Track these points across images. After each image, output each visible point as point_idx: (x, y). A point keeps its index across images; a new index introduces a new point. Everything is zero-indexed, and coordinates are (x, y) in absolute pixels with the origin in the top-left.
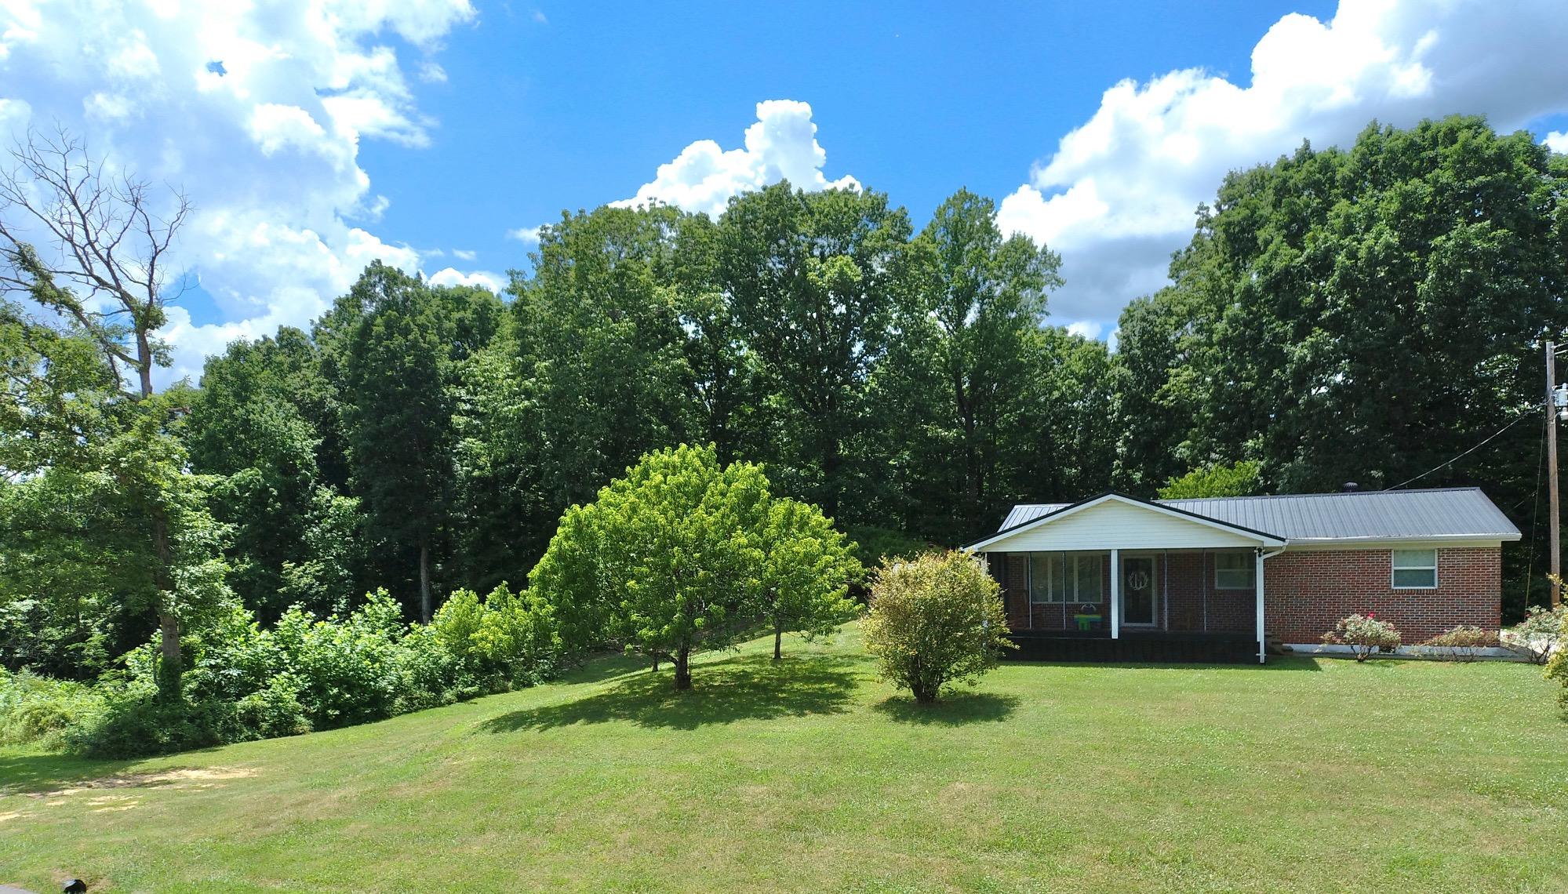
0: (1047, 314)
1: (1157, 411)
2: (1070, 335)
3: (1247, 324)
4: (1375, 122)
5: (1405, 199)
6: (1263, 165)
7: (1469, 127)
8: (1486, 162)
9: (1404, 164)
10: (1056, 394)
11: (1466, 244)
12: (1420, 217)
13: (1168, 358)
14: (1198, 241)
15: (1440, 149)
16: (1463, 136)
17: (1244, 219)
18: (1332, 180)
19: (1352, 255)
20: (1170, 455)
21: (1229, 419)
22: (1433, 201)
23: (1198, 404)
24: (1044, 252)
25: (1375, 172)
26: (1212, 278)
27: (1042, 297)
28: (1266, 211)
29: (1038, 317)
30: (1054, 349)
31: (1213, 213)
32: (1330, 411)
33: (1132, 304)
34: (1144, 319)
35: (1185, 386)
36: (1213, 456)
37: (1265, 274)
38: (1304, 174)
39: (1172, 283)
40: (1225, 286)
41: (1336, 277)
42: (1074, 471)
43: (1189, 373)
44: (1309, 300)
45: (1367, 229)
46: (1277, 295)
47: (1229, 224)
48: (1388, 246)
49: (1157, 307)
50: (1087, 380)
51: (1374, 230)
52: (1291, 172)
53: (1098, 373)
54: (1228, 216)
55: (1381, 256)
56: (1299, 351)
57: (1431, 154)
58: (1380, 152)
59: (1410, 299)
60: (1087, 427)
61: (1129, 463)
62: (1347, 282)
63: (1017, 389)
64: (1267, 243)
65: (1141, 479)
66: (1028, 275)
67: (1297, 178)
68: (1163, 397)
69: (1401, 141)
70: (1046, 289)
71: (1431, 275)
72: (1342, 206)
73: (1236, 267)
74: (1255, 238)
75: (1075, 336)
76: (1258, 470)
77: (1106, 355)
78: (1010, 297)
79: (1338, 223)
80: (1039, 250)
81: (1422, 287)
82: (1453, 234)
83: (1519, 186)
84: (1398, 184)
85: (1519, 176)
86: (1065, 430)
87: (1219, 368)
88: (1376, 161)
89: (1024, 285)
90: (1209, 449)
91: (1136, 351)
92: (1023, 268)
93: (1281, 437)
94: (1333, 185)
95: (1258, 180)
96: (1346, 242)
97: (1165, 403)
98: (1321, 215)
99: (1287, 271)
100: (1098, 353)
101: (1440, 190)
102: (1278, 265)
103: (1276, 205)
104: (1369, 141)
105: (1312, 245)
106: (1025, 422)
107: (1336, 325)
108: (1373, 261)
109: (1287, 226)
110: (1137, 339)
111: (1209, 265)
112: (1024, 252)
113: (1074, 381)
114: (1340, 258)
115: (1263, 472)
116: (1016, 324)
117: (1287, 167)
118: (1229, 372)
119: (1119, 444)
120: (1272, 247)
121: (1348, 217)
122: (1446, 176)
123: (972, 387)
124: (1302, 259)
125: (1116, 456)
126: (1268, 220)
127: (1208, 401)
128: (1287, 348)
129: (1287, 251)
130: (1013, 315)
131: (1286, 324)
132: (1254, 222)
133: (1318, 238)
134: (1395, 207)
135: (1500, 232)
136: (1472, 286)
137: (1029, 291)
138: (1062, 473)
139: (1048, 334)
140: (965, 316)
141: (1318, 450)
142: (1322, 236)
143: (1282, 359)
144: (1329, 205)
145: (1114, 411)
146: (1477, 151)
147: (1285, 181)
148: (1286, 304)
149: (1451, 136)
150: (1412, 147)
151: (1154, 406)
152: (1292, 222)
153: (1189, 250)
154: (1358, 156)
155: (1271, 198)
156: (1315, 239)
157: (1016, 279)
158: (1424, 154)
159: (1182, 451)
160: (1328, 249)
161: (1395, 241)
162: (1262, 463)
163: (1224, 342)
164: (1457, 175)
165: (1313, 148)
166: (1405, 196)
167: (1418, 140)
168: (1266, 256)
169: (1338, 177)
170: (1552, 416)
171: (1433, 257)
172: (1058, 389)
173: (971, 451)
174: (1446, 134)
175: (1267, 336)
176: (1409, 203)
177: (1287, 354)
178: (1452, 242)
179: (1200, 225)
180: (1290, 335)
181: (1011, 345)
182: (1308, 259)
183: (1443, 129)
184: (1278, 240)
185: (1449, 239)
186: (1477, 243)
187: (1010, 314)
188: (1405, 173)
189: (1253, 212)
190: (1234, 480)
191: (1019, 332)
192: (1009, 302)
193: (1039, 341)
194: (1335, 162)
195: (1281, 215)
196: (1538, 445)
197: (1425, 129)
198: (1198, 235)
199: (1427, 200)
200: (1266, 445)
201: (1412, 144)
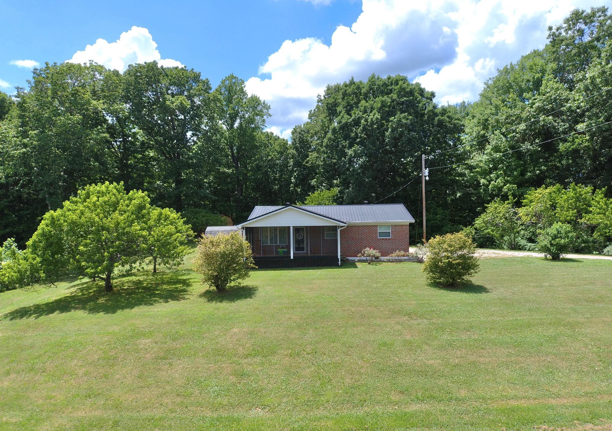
0: (266, 127)
1: (305, 168)
2: (274, 135)
3: (334, 141)
4: (374, 74)
5: (382, 103)
6: (339, 83)
7: (402, 80)
8: (407, 93)
9: (382, 90)
10: (270, 158)
11: (400, 121)
12: (387, 109)
13: (308, 148)
14: (318, 107)
15: (393, 86)
16: (400, 83)
17: (333, 102)
18: (360, 93)
19: (366, 120)
20: (310, 184)
21: (328, 172)
22: (391, 104)
23: (319, 166)
24: (264, 103)
25: (374, 91)
26: (322, 121)
27: (264, 120)
28: (340, 101)
29: (263, 127)
30: (268, 140)
31: (323, 98)
32: (359, 173)
33: (296, 126)
34: (300, 133)
35: (314, 159)
36: (324, 184)
37: (340, 124)
38: (351, 90)
39: (309, 121)
40: (327, 125)
41: (361, 128)
42: (277, 187)
43: (315, 154)
44: (353, 134)
45: (371, 112)
46: (343, 131)
47: (328, 104)
48: (377, 119)
49: (305, 129)
50: (281, 153)
51: (373, 112)
52: (347, 88)
53: (284, 151)
54: (327, 101)
55: (375, 122)
56: (350, 152)
57: (390, 88)
58: (375, 85)
59: (383, 135)
60: (281, 171)
61: (296, 185)
62: (364, 129)
63: (255, 155)
64: (340, 112)
65: (300, 191)
66: (258, 111)
67: (350, 90)
68: (307, 162)
69: (381, 82)
70: (265, 117)
71: (390, 130)
72: (363, 102)
73: (330, 119)
74: (336, 110)
75: (276, 136)
76: (338, 191)
77: (287, 144)
78: (251, 119)
79: (362, 108)
80: (262, 102)
81: (387, 134)
82: (396, 116)
83: (416, 102)
84: (380, 97)
85: (416, 99)
86: (273, 171)
87: (325, 155)
88: (374, 88)
89: (257, 115)
90: (322, 182)
91: (298, 145)
92: (256, 108)
93: (345, 180)
94: (360, 95)
95: (337, 89)
96: (364, 116)
97: (308, 165)
98: (357, 103)
99: (346, 123)
100: (284, 144)
101: (393, 101)
102: (344, 121)
103: (343, 99)
104: (372, 80)
105: (354, 115)
106: (259, 168)
107: (361, 143)
108: (372, 123)
109: (346, 107)
110: (298, 140)
111: (322, 116)
112: (257, 102)
113: (276, 153)
114: (363, 121)
115: (339, 192)
116: (254, 129)
117: (346, 86)
118: (328, 157)
119: (292, 178)
120: (341, 114)
121: (365, 107)
122: (395, 96)
123: (238, 152)
124: (351, 120)
125: (291, 183)
126: (340, 104)
127: (322, 165)
128: (346, 151)
129: (346, 116)
130: (253, 126)
131: (346, 142)
132: (336, 105)
133: (356, 113)
134: (379, 105)
135: (410, 117)
136: (401, 134)
137: (259, 117)
138: (273, 188)
139: (266, 134)
140: (234, 124)
141: (356, 185)
142: (357, 112)
143: (345, 154)
144: (359, 101)
145: (290, 166)
146: (404, 89)
147: (346, 91)
148: (346, 135)
149: (397, 83)
150: (385, 85)
151: (304, 165)
152: (348, 106)
153: (315, 110)
154: (368, 85)
155: (341, 96)
156: (355, 113)
157: (253, 112)
158: (388, 88)
159: (313, 182)
160: (359, 118)
161: (379, 117)
162: (339, 189)
163: (327, 146)
164: (398, 96)
165: (354, 80)
166: (382, 102)
167: (387, 82)
168: (340, 117)
169: (362, 92)
170: (424, 178)
171: (390, 124)
172: (270, 156)
173: (238, 177)
174: (395, 81)
175: (340, 146)
176: (384, 104)
177: (346, 153)
178: (396, 119)
179: (318, 102)
180: (347, 146)
181: (253, 138)
182: (353, 120)
183: (394, 80)
184: (343, 112)
185: (395, 118)
186: (403, 120)
187: (252, 125)
188: (383, 93)
189: (336, 100)
190: (330, 195)
191: (255, 133)
192: (251, 121)
193: (263, 137)
194: (361, 86)
195: (344, 103)
196: (420, 186)
197: (389, 78)
198: (318, 105)
199: (389, 104)
200: (340, 182)
201: (385, 83)
